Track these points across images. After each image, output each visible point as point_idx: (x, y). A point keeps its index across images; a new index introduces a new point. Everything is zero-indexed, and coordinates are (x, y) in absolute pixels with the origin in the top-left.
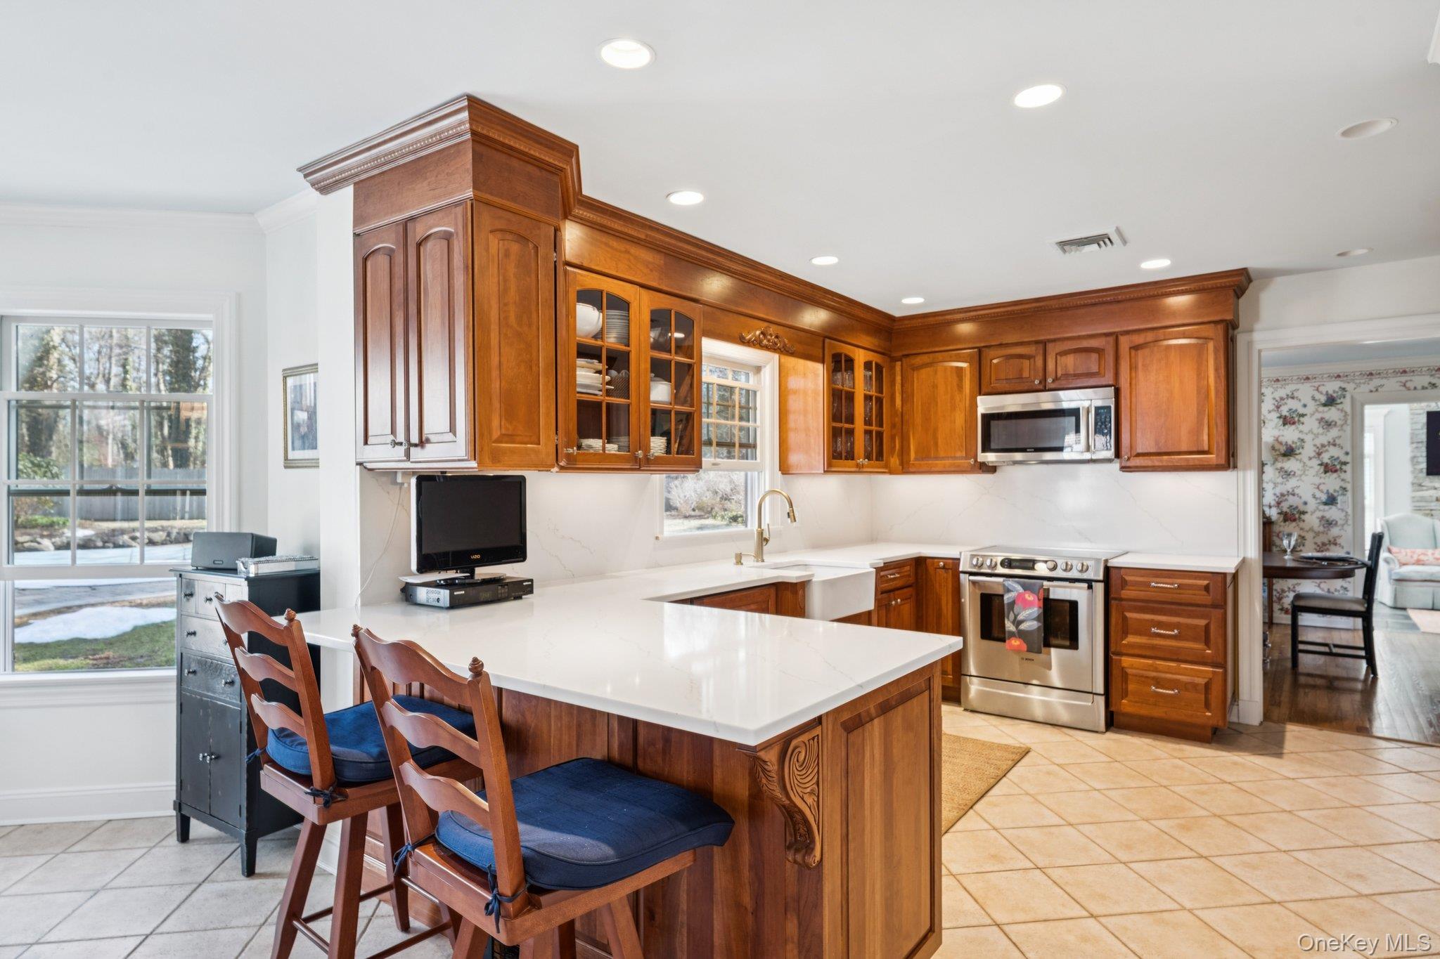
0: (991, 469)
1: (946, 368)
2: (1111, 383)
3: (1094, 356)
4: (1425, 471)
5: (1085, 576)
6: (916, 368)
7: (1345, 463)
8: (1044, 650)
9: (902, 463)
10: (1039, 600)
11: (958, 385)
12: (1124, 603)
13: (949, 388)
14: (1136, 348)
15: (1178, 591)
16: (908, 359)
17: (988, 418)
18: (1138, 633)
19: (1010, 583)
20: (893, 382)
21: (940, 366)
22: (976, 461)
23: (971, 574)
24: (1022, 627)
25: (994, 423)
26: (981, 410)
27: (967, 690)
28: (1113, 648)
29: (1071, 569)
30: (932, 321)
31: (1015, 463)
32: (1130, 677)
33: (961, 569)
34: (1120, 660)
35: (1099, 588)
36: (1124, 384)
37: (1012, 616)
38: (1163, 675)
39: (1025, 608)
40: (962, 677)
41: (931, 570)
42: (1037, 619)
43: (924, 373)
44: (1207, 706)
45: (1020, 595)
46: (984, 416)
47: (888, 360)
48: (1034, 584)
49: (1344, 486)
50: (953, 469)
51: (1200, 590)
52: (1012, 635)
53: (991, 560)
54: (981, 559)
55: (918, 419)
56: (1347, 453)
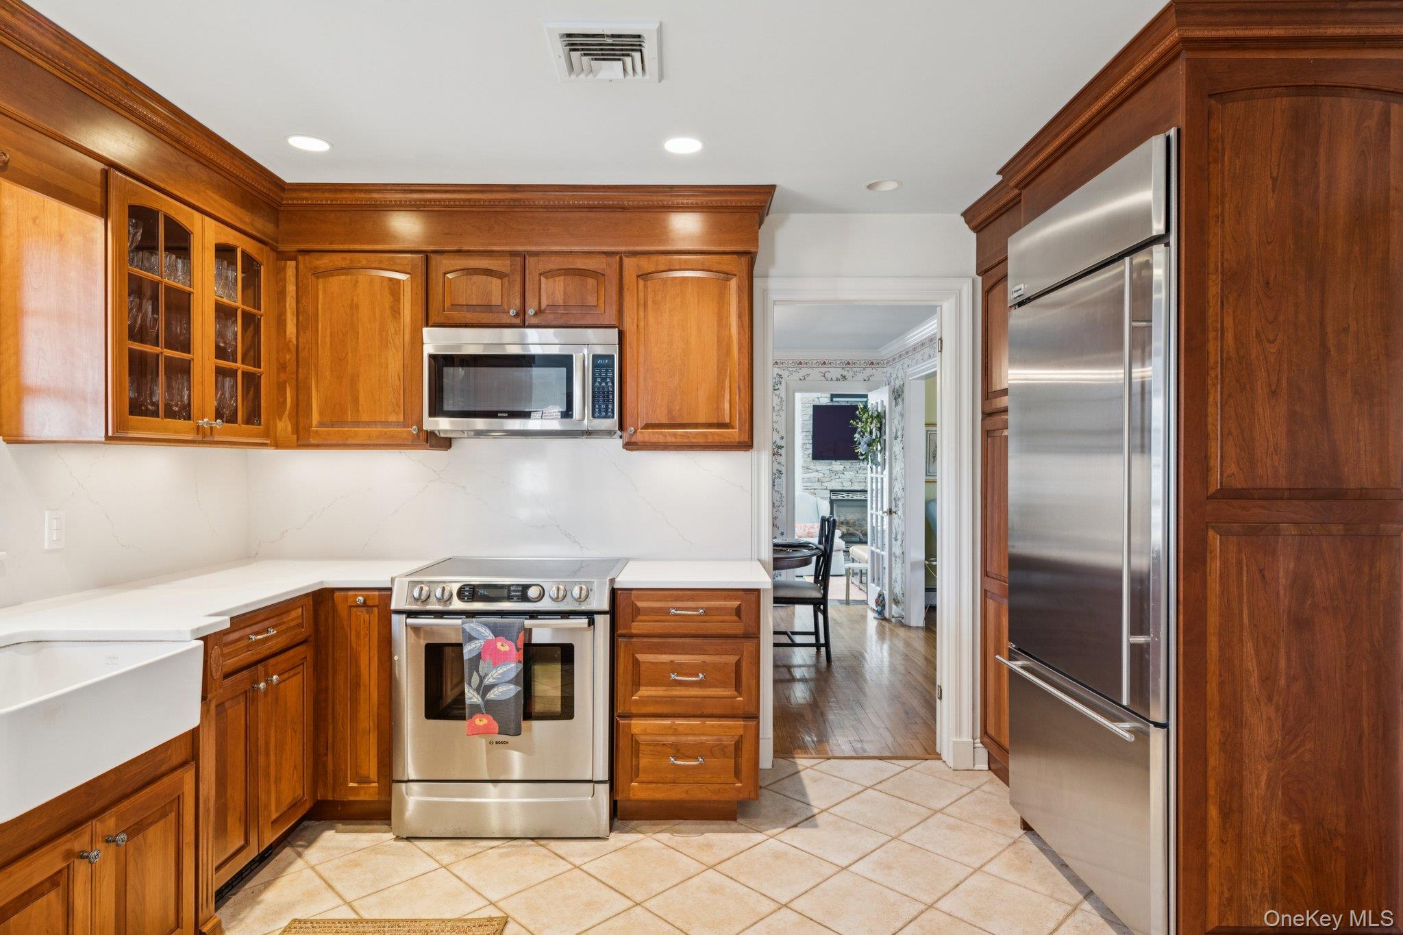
0: (443, 443)
1: (372, 280)
2: (613, 323)
3: (591, 282)
4: (811, 456)
5: (584, 607)
6: (318, 274)
7: (781, 447)
8: (524, 724)
9: (296, 430)
10: (518, 650)
11: (392, 308)
12: (634, 640)
13: (377, 311)
14: (644, 276)
15: (705, 618)
16: (307, 258)
17: (441, 362)
18: (654, 683)
19: (473, 625)
20: (281, 294)
21: (363, 277)
22: (420, 429)
23: (410, 614)
24: (491, 695)
25: (448, 371)
26: (429, 349)
27: (402, 803)
28: (620, 710)
29: (564, 597)
30: (347, 197)
31: (479, 434)
32: (642, 747)
33: (393, 607)
34: (630, 725)
35: (603, 622)
36: (629, 325)
37: (475, 680)
38: (683, 739)
39: (495, 665)
40: (395, 786)
41: (342, 609)
42: (514, 681)
43: (335, 283)
44: (737, 773)
45: (489, 645)
46: (432, 357)
47: (273, 255)
48: (510, 626)
49: (780, 469)
50: (382, 441)
51: (731, 615)
52: (476, 709)
53: (444, 589)
54: (426, 589)
55: (325, 357)
56: (782, 438)
